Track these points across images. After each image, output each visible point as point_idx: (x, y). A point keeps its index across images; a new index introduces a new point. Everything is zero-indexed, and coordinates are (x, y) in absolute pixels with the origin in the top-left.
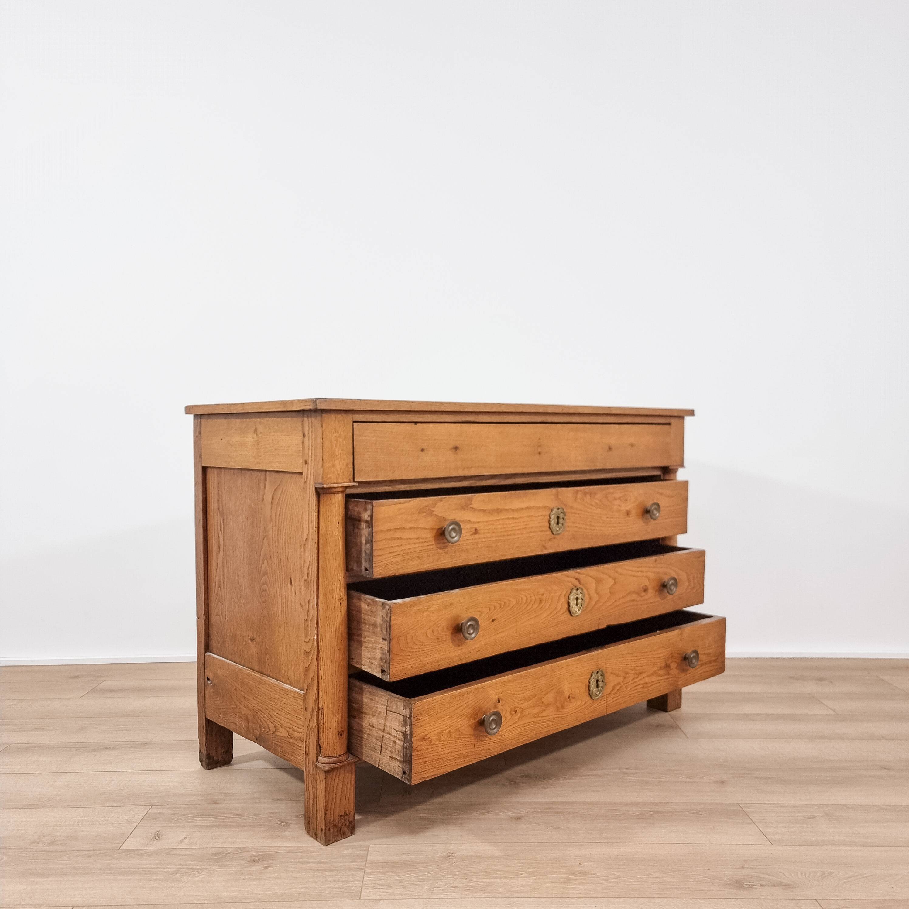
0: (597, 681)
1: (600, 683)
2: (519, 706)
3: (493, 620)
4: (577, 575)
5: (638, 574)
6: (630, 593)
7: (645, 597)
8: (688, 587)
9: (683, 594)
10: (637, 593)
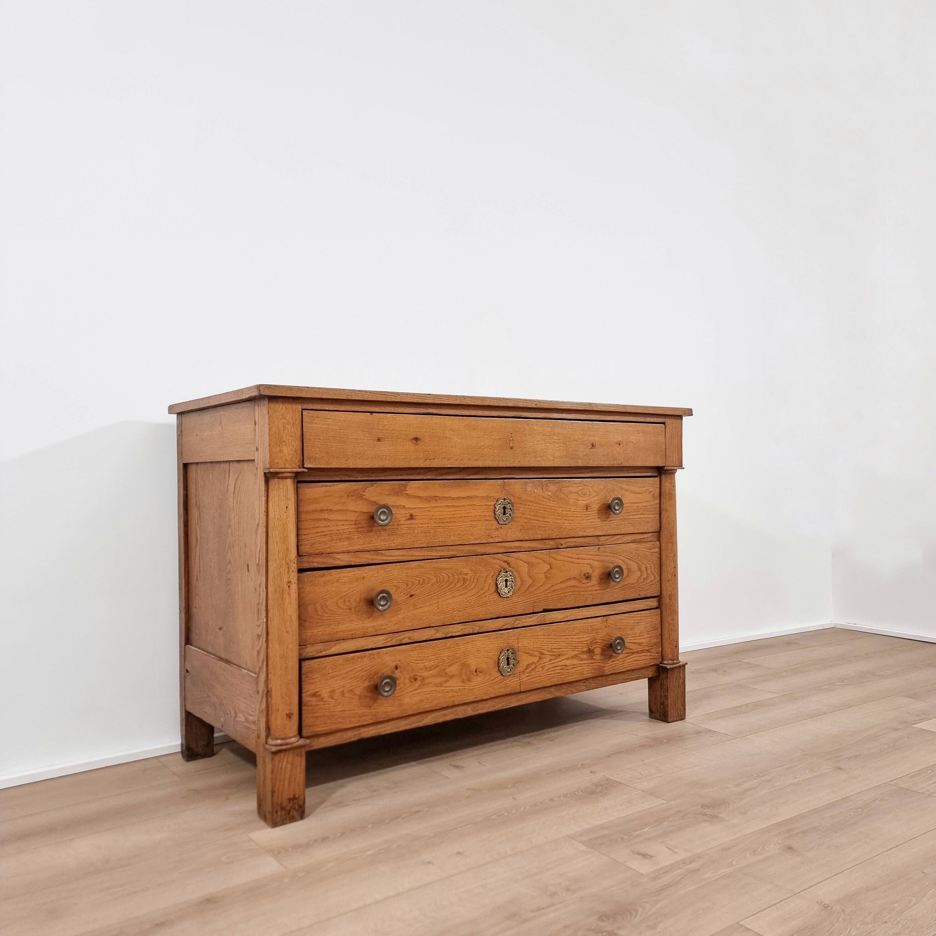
0: (508, 659)
1: (512, 661)
2: (420, 674)
3: (411, 596)
4: (505, 558)
5: (578, 561)
6: (570, 579)
7: (588, 584)
8: (640, 577)
9: (634, 584)
10: (578, 579)
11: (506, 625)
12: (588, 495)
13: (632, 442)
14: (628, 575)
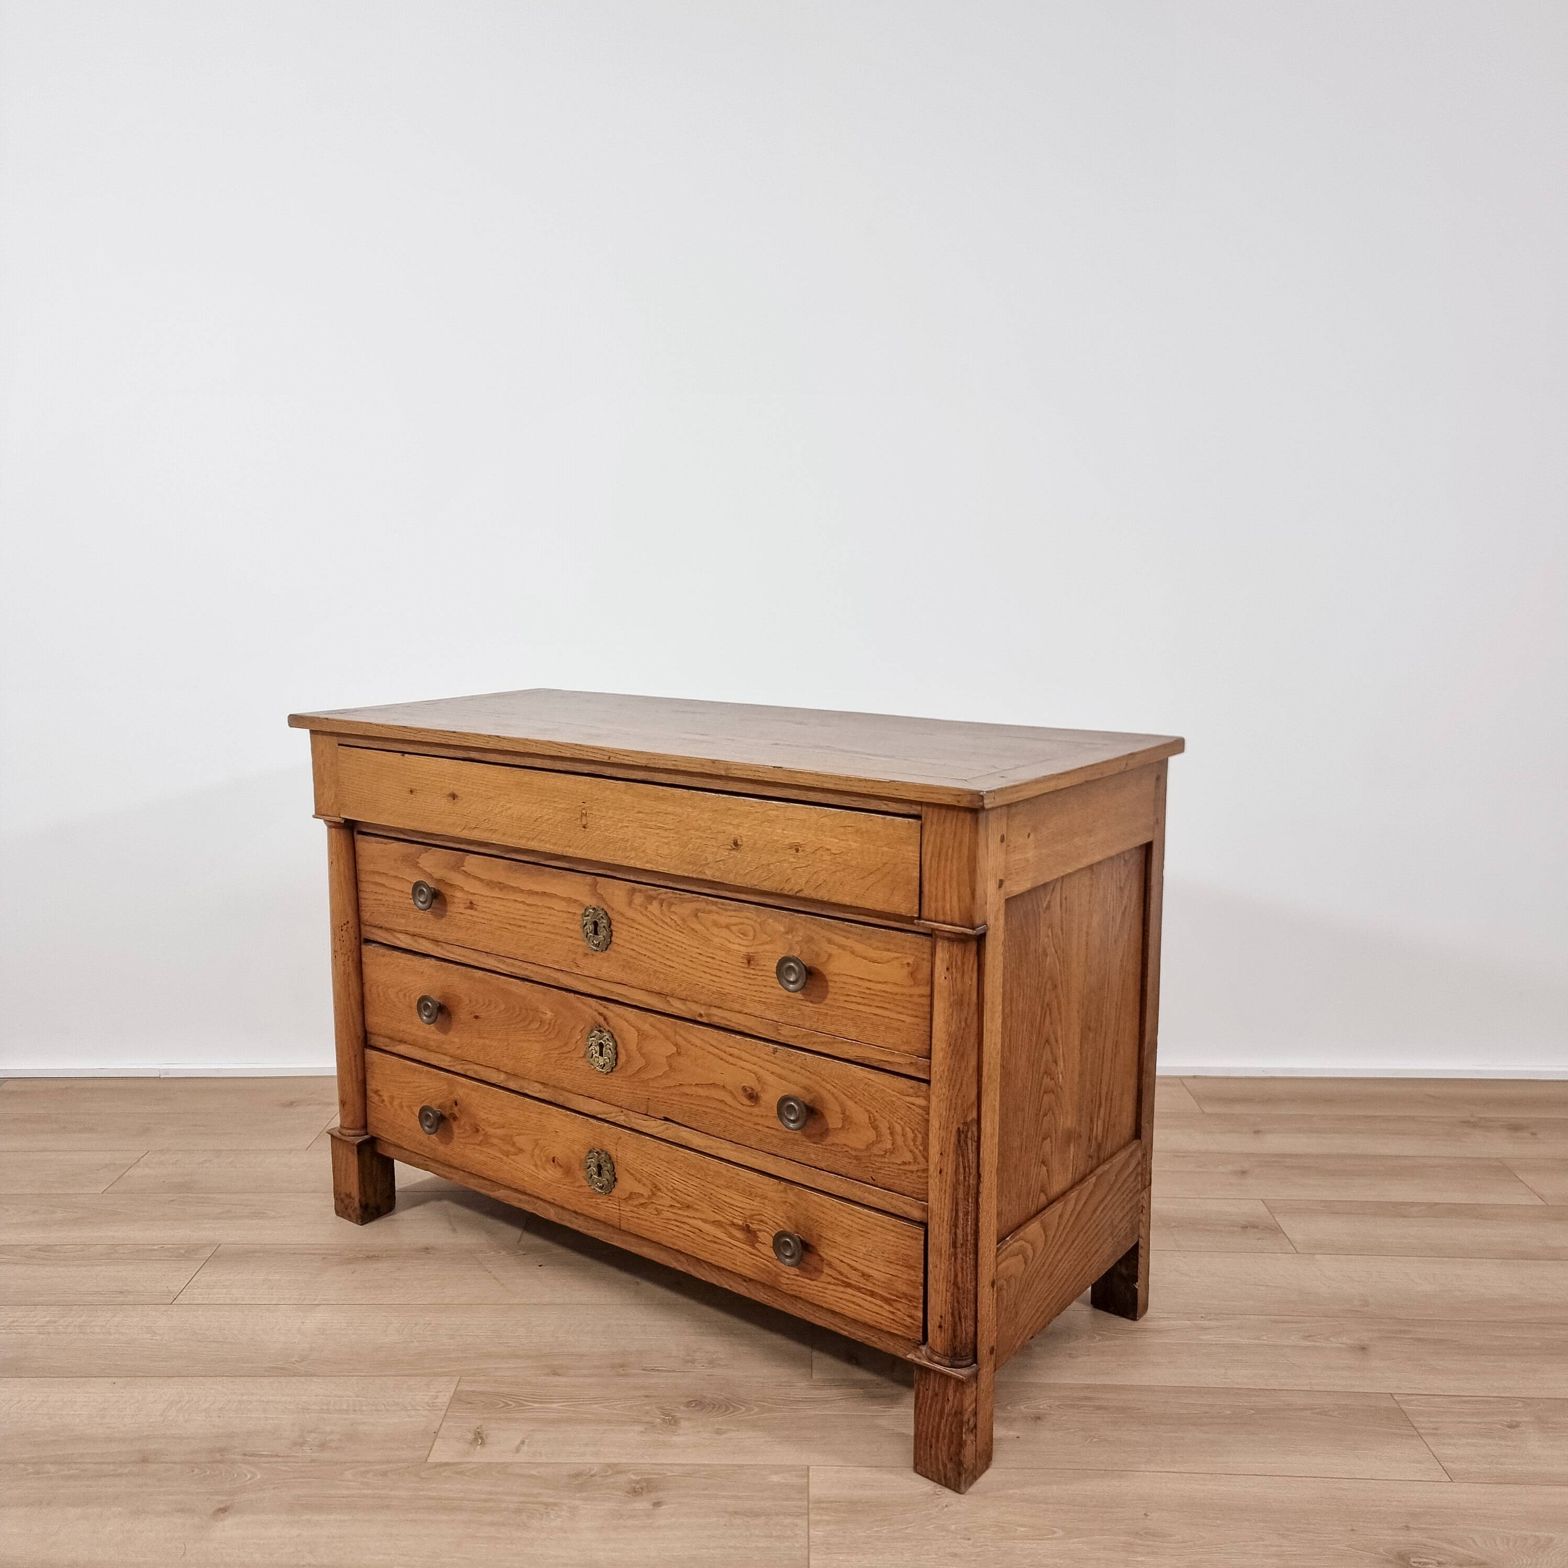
0: (599, 1166)
1: (605, 1173)
2: (483, 1127)
3: (476, 1017)
4: (601, 1008)
5: (731, 1059)
6: (714, 1085)
7: (751, 1110)
8: (873, 1144)
9: (860, 1150)
10: (731, 1092)
11: (602, 1113)
12: (752, 938)
13: (828, 850)
14: (843, 1127)
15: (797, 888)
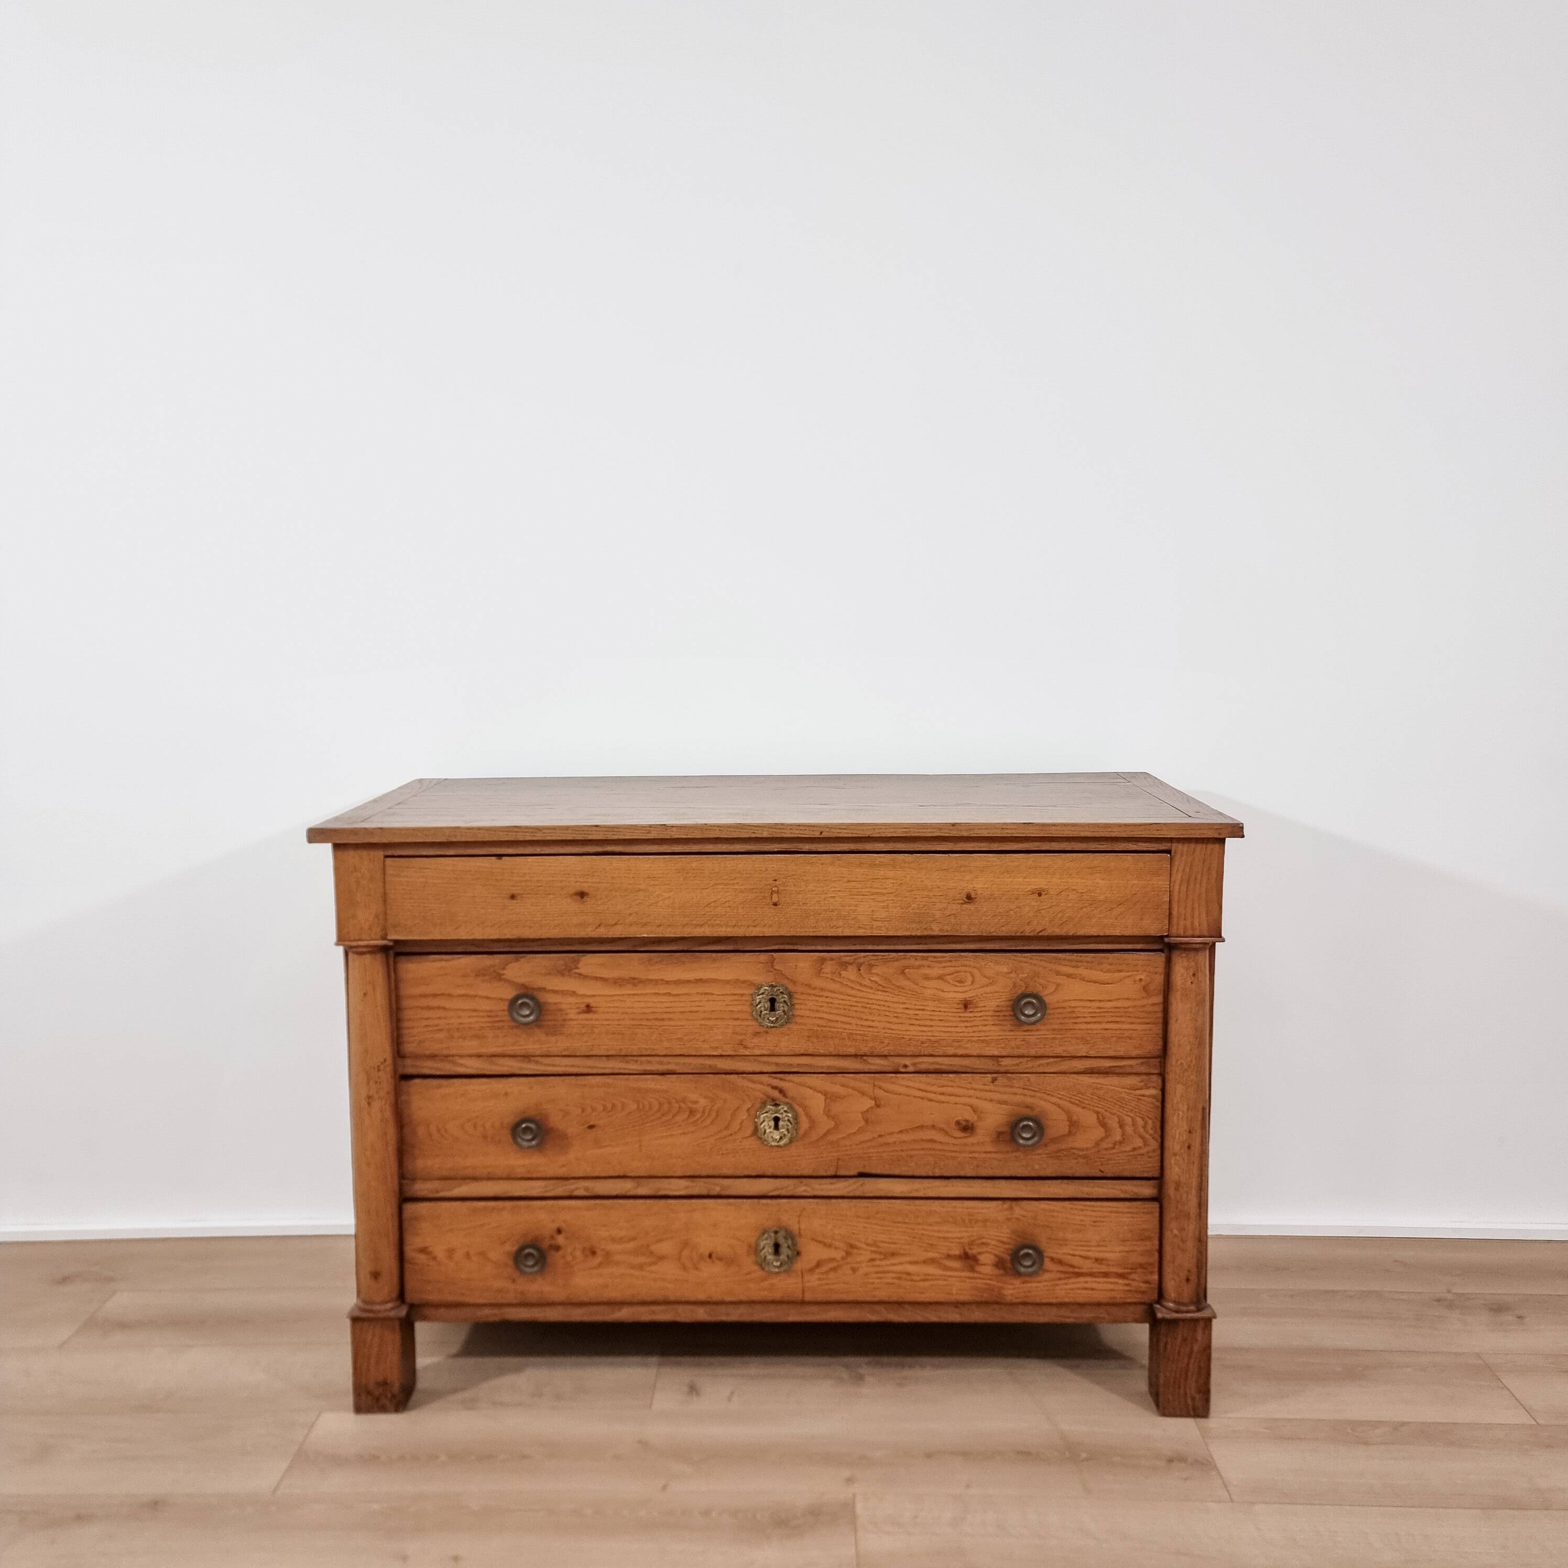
0: (776, 1245)
1: (784, 1251)
2: (603, 1247)
3: (591, 1127)
4: (776, 1082)
5: (942, 1098)
6: (922, 1127)
7: (965, 1141)
8: (1102, 1139)
9: (1087, 1149)
10: (942, 1130)
11: (776, 1189)
12: (970, 983)
13: (1074, 890)
14: (1070, 1131)
15: (1039, 928)
